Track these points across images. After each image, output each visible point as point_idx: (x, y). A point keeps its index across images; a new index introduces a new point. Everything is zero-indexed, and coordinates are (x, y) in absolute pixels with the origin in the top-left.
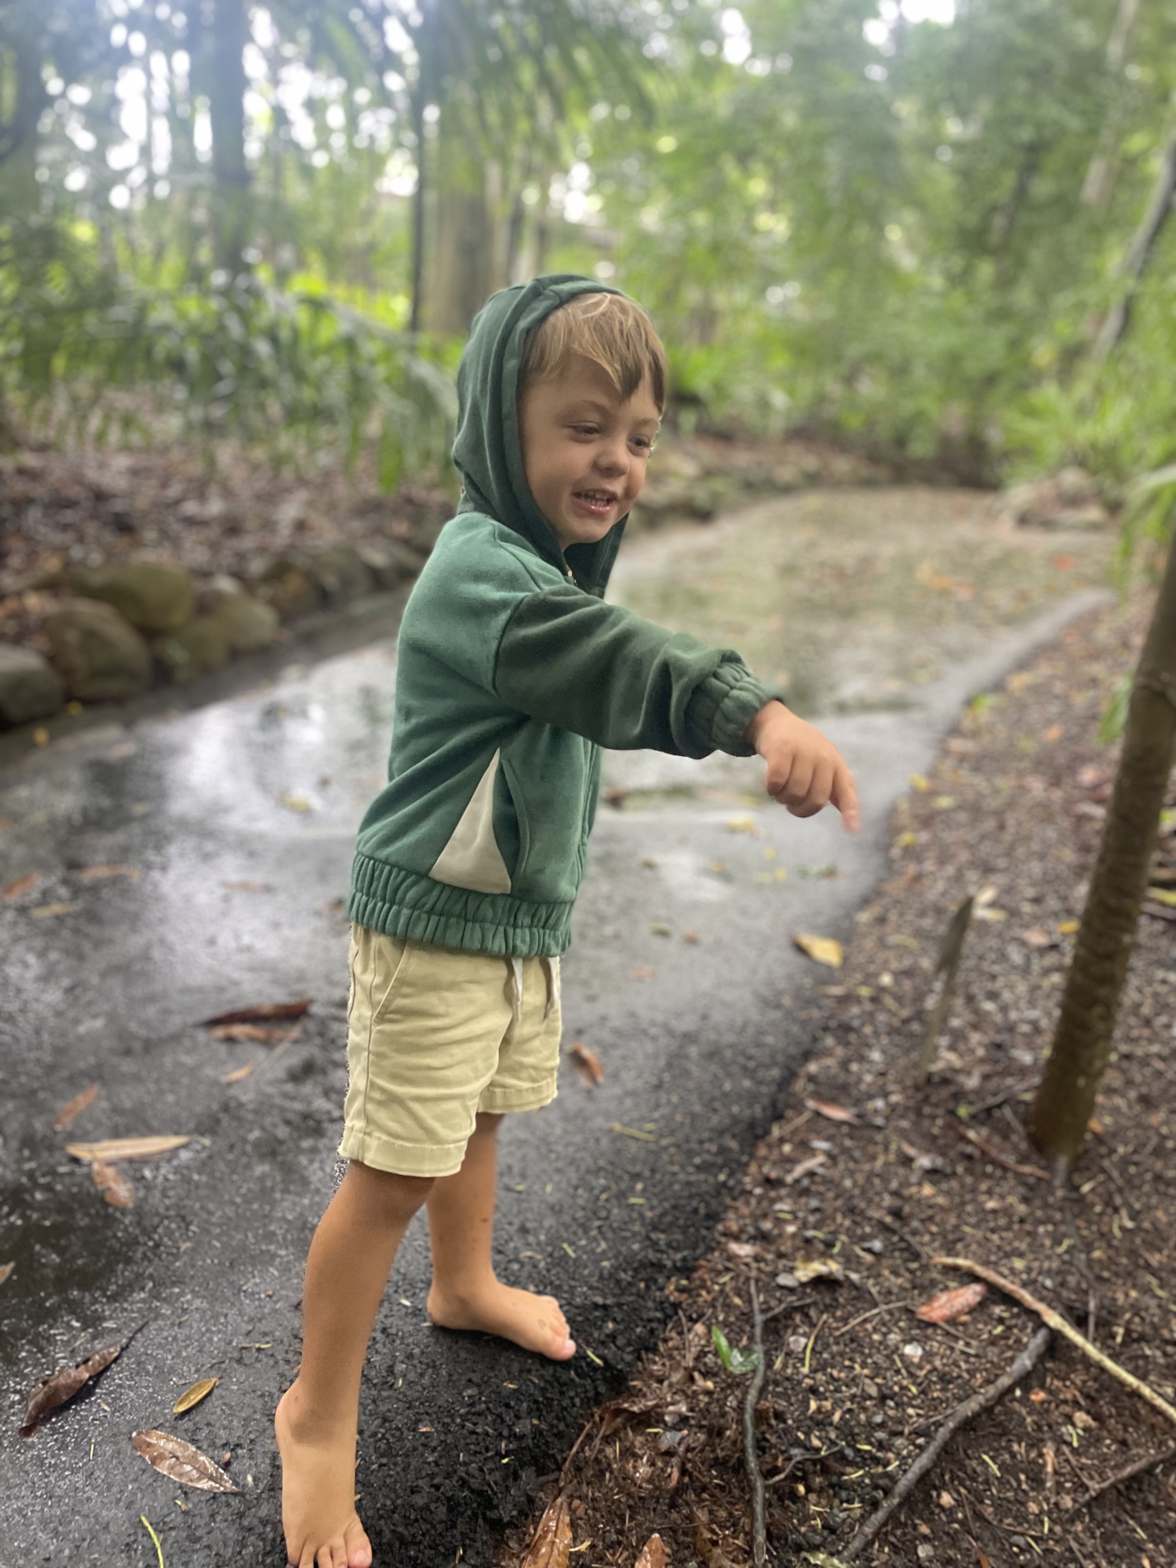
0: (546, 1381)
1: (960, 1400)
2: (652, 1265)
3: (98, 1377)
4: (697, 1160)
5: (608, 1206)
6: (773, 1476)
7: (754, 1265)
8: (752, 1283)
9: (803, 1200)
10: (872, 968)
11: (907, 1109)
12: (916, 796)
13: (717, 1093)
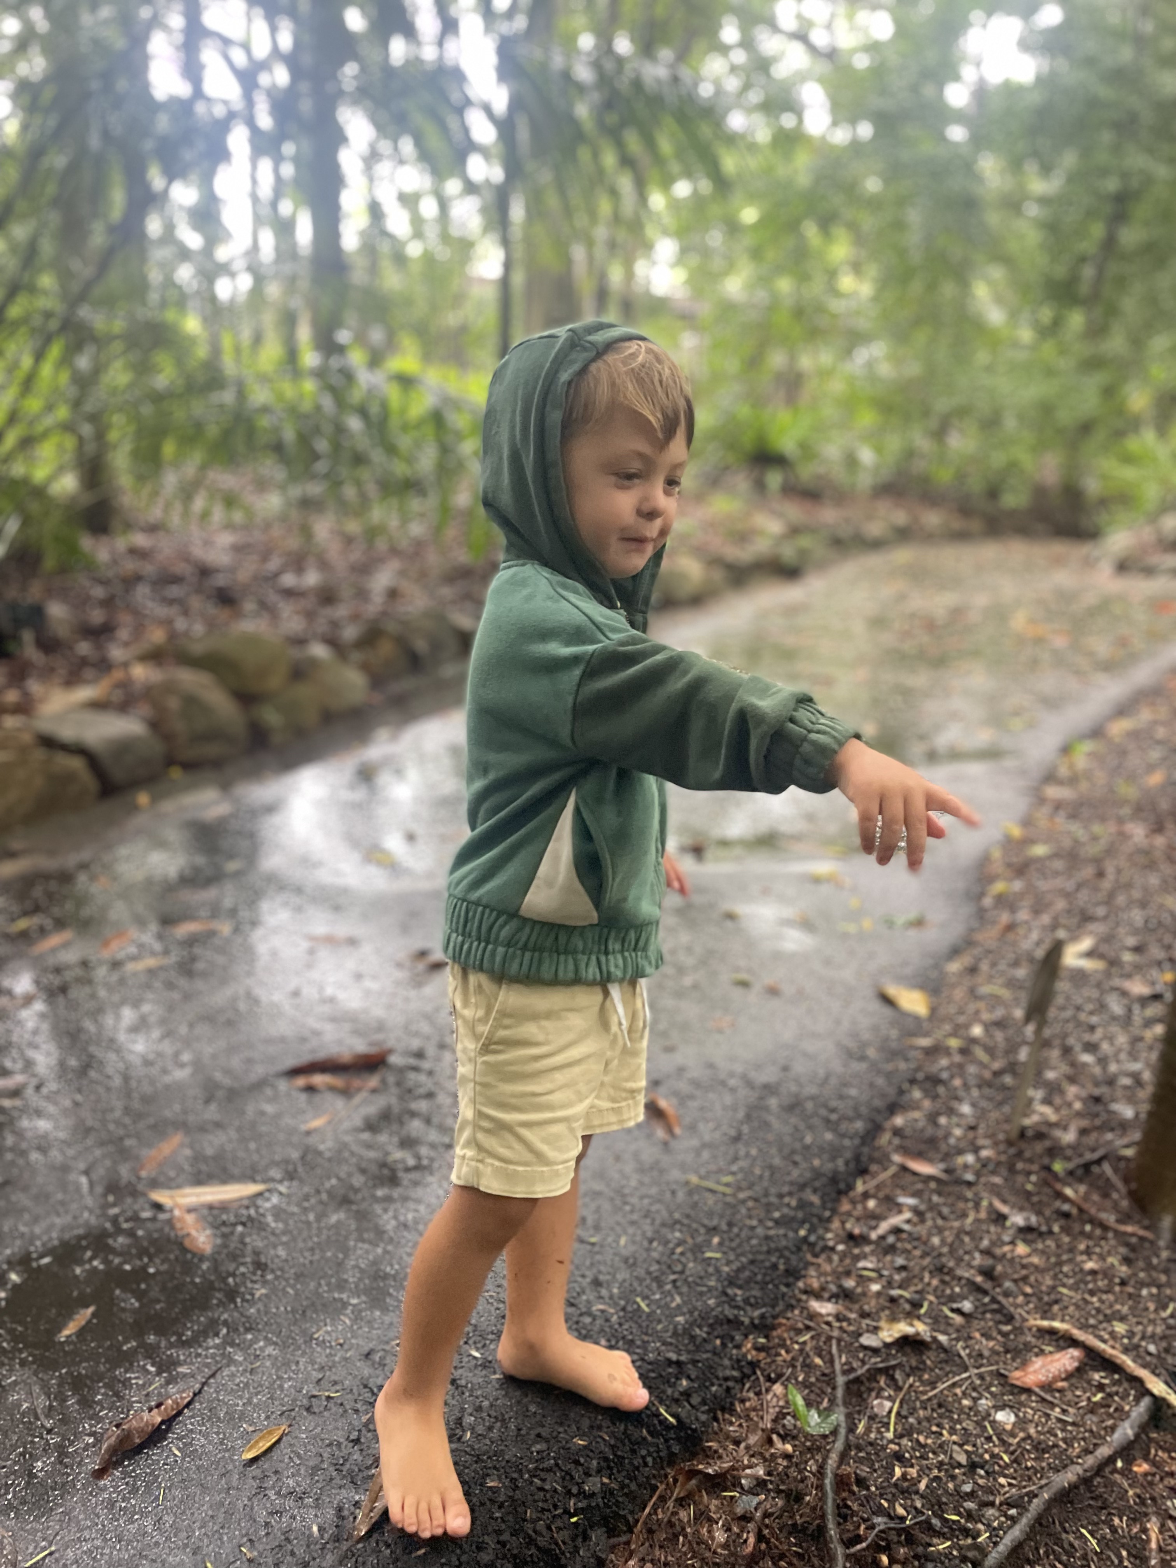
0: (616, 1438)
1: (1057, 1471)
2: (729, 1321)
3: (169, 1422)
4: (777, 1215)
5: (683, 1259)
6: (853, 1546)
7: (837, 1324)
8: (834, 1342)
9: (888, 1258)
10: (961, 1019)
11: (999, 1164)
12: (1009, 843)
13: (798, 1146)
